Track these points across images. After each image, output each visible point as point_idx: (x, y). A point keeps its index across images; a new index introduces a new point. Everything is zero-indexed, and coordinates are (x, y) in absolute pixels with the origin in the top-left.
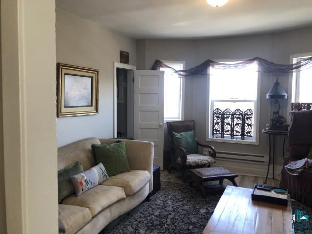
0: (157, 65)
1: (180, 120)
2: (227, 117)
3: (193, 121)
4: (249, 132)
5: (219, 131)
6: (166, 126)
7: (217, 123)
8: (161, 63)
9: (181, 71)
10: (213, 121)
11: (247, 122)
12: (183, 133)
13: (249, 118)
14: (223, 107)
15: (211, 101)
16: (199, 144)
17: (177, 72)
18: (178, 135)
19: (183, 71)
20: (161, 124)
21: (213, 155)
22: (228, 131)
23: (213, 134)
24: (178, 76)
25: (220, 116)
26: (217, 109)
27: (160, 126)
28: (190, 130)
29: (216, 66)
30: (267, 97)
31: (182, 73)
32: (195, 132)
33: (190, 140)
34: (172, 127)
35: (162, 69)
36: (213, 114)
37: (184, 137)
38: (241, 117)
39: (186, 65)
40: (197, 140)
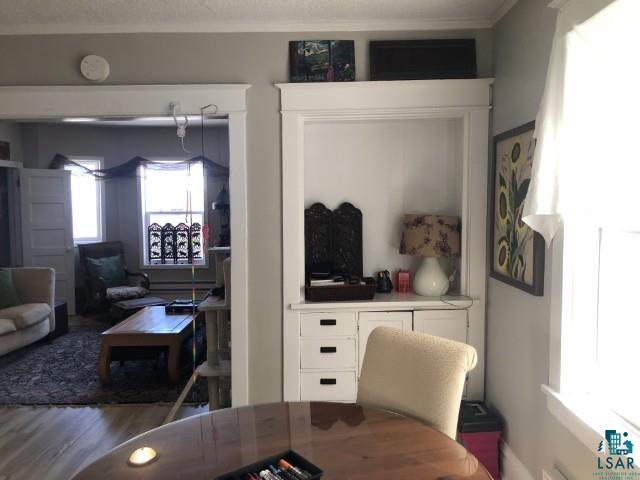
0: (58, 161)
1: (100, 241)
2: (168, 235)
3: (120, 242)
4: (197, 253)
5: (158, 254)
6: (77, 251)
7: (155, 244)
8: (66, 158)
9: (98, 171)
10: (149, 240)
11: (194, 239)
12: (103, 259)
13: (197, 235)
14: (162, 221)
15: (146, 214)
16: (127, 273)
17: (90, 172)
18: (96, 262)
19: (101, 171)
20: (69, 248)
21: (146, 284)
22: (169, 253)
23: (150, 258)
24: (94, 178)
25: (159, 233)
26: (155, 224)
27: (68, 251)
28: (114, 255)
29: (148, 165)
30: (214, 208)
31: (100, 174)
32: (123, 257)
33: (114, 268)
34: (87, 251)
35: (67, 168)
36: (149, 231)
37: (105, 263)
38: (186, 233)
39: (105, 163)
40: (126, 268)
